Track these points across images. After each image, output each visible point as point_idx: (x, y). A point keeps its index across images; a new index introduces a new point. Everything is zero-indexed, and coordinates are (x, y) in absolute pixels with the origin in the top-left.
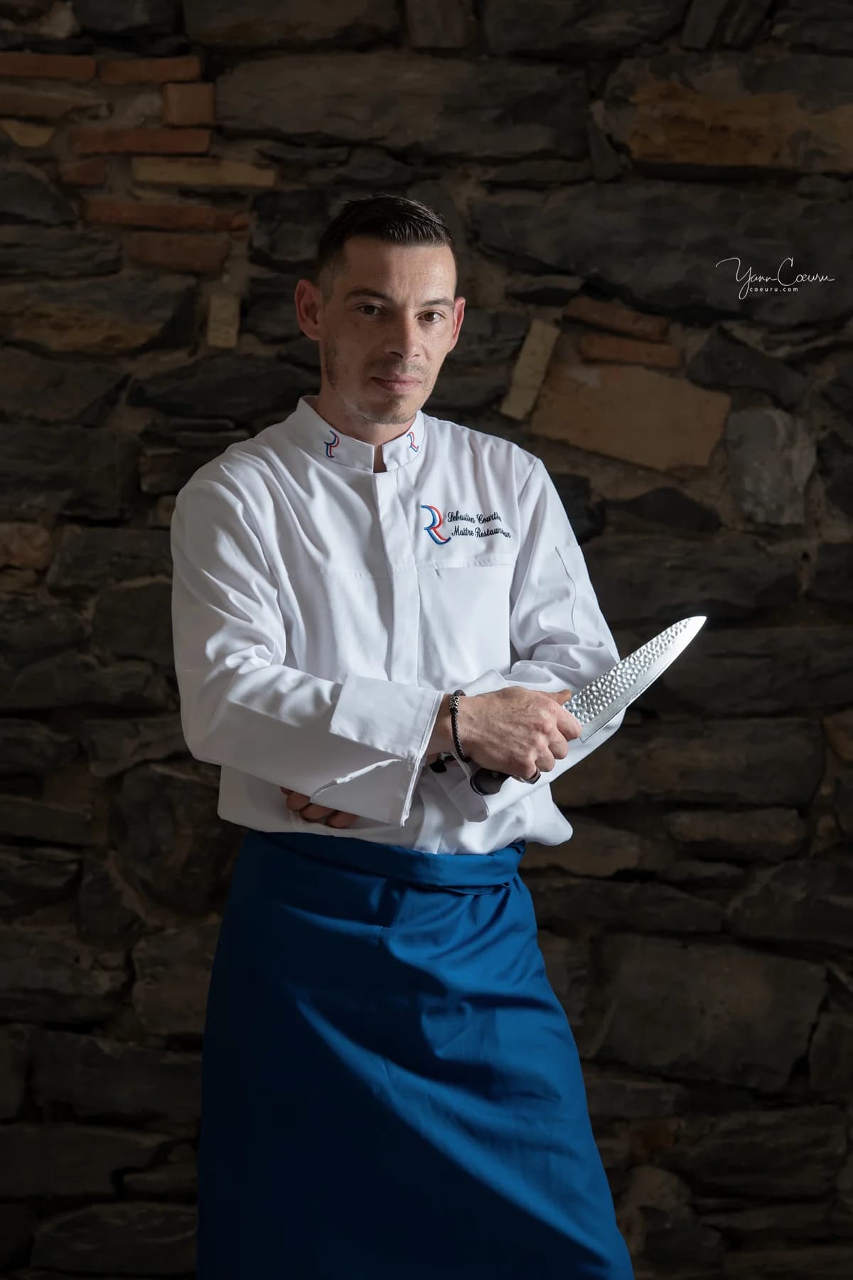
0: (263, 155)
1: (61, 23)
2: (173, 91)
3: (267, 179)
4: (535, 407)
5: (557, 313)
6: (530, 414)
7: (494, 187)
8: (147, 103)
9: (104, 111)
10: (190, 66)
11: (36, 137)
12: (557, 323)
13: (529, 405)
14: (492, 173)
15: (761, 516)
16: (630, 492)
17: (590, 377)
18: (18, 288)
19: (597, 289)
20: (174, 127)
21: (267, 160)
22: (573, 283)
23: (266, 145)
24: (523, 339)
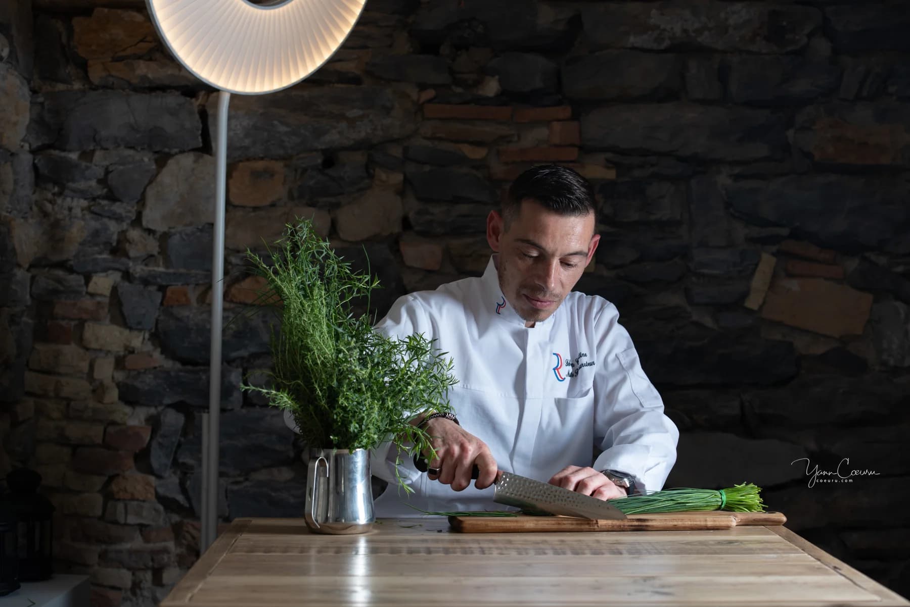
0: (608, 161)
1: (491, 87)
2: (557, 126)
3: (611, 174)
4: (764, 303)
5: (774, 249)
6: (761, 307)
7: (737, 177)
8: (541, 133)
9: (516, 138)
10: (565, 111)
11: (479, 154)
12: (773, 254)
13: (761, 301)
14: (737, 170)
15: (892, 362)
16: (820, 349)
17: (794, 285)
18: (470, 240)
19: (796, 235)
20: (556, 146)
21: (610, 164)
22: (784, 231)
23: (609, 155)
24: (757, 265)
